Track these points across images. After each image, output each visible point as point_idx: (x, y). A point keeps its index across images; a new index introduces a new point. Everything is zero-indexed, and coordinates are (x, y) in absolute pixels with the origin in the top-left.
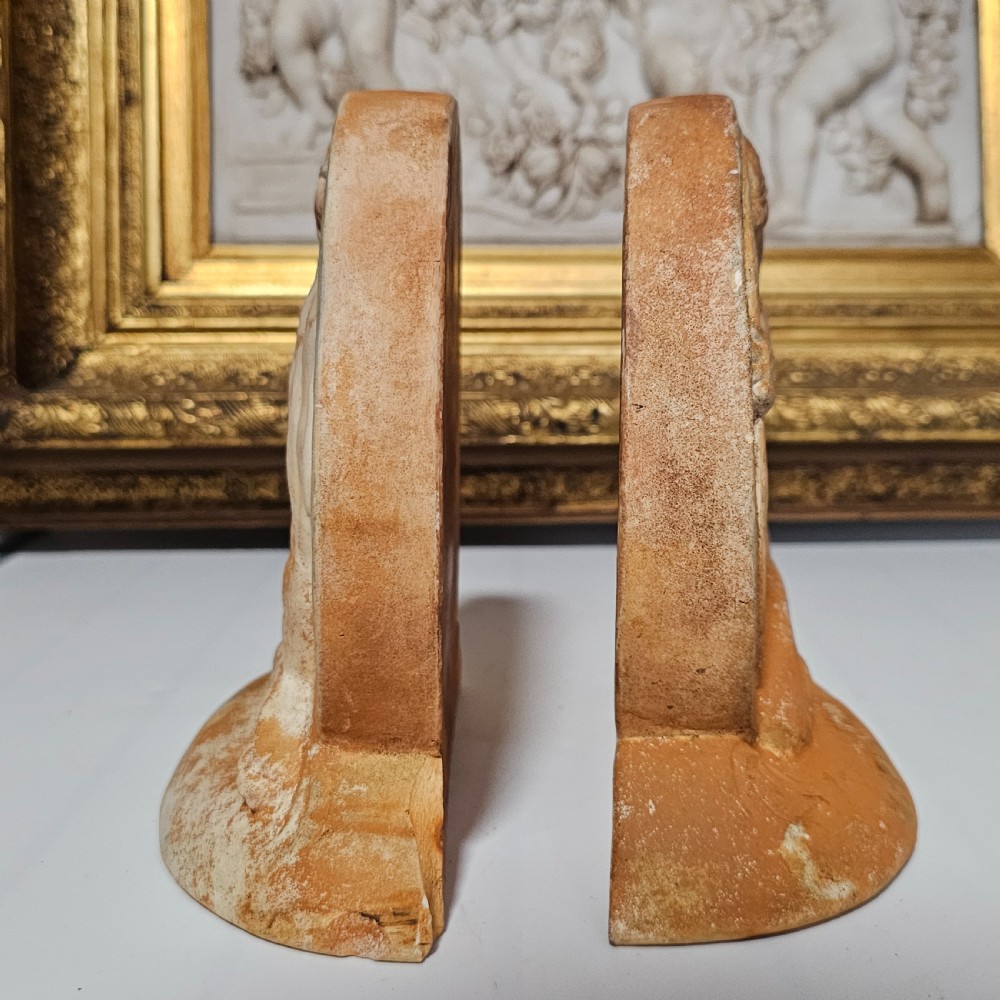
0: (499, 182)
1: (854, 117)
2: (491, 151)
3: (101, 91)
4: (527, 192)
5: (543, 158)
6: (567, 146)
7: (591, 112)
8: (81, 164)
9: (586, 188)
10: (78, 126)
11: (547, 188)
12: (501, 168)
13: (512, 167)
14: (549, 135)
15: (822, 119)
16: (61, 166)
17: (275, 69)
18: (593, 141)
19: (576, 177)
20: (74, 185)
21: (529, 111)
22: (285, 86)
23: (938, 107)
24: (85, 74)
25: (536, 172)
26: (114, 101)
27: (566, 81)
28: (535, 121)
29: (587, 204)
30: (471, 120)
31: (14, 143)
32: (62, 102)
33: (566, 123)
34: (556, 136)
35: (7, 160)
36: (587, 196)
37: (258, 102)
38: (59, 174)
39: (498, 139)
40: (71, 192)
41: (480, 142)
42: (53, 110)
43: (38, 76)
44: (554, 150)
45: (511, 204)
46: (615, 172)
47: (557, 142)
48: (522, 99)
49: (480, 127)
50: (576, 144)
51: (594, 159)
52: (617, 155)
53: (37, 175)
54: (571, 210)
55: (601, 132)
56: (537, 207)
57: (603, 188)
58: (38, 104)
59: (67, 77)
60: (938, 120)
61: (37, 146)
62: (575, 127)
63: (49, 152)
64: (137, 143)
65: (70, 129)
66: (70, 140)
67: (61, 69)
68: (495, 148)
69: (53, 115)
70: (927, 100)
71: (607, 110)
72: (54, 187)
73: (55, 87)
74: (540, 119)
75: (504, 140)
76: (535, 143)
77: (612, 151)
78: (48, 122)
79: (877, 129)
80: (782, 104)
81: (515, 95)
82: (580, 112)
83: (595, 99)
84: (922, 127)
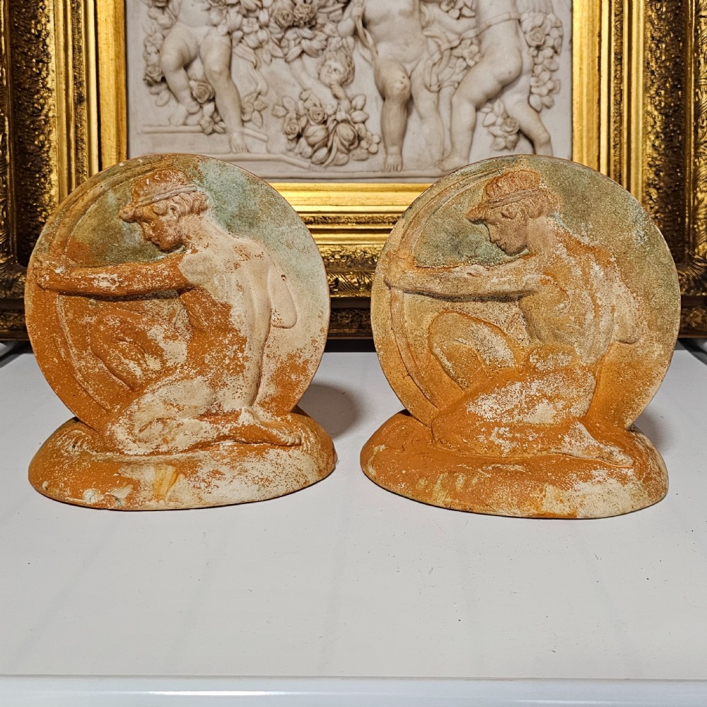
0: (293, 144)
1: (497, 105)
2: (288, 129)
3: (64, 92)
4: (309, 150)
5: (316, 132)
6: (331, 125)
8: (53, 137)
9: (341, 148)
10: (51, 114)
11: (318, 149)
12: (291, 137)
13: (299, 136)
14: (320, 118)
15: (478, 109)
16: (42, 138)
17: (164, 80)
18: (345, 121)
19: (336, 142)
20: (49, 147)
21: (308, 104)
22: (169, 88)
23: (546, 100)
24: (54, 84)
25: (312, 140)
26: (71, 100)
27: (330, 86)
28: (312, 109)
29: (342, 157)
30: (277, 107)
31: (14, 128)
32: (41, 101)
33: (330, 111)
34: (324, 118)
35: (9, 138)
36: (342, 152)
37: (154, 98)
38: (40, 141)
39: (291, 120)
40: (48, 151)
41: (281, 120)
42: (36, 105)
43: (27, 86)
44: (323, 126)
45: (299, 156)
46: (358, 138)
47: (325, 122)
48: (304, 96)
49: (281, 112)
50: (335, 122)
51: (345, 131)
52: (359, 129)
53: (28, 143)
54: (333, 160)
55: (350, 115)
56: (314, 159)
57: (351, 147)
58: (27, 102)
59: (44, 86)
60: (548, 107)
61: (28, 127)
62: (335, 113)
63: (35, 130)
64: (85, 124)
65: (46, 116)
66: (47, 122)
67: (41, 81)
68: (288, 124)
69: (36, 108)
70: (541, 96)
71: (354, 103)
72: (38, 149)
73: (38, 92)
74: (315, 108)
75: (295, 121)
76: (312, 122)
77: (357, 126)
78: (33, 112)
79: (510, 113)
80: (455, 99)
81: (301, 93)
82: (339, 104)
83: (347, 97)
84: (538, 112)
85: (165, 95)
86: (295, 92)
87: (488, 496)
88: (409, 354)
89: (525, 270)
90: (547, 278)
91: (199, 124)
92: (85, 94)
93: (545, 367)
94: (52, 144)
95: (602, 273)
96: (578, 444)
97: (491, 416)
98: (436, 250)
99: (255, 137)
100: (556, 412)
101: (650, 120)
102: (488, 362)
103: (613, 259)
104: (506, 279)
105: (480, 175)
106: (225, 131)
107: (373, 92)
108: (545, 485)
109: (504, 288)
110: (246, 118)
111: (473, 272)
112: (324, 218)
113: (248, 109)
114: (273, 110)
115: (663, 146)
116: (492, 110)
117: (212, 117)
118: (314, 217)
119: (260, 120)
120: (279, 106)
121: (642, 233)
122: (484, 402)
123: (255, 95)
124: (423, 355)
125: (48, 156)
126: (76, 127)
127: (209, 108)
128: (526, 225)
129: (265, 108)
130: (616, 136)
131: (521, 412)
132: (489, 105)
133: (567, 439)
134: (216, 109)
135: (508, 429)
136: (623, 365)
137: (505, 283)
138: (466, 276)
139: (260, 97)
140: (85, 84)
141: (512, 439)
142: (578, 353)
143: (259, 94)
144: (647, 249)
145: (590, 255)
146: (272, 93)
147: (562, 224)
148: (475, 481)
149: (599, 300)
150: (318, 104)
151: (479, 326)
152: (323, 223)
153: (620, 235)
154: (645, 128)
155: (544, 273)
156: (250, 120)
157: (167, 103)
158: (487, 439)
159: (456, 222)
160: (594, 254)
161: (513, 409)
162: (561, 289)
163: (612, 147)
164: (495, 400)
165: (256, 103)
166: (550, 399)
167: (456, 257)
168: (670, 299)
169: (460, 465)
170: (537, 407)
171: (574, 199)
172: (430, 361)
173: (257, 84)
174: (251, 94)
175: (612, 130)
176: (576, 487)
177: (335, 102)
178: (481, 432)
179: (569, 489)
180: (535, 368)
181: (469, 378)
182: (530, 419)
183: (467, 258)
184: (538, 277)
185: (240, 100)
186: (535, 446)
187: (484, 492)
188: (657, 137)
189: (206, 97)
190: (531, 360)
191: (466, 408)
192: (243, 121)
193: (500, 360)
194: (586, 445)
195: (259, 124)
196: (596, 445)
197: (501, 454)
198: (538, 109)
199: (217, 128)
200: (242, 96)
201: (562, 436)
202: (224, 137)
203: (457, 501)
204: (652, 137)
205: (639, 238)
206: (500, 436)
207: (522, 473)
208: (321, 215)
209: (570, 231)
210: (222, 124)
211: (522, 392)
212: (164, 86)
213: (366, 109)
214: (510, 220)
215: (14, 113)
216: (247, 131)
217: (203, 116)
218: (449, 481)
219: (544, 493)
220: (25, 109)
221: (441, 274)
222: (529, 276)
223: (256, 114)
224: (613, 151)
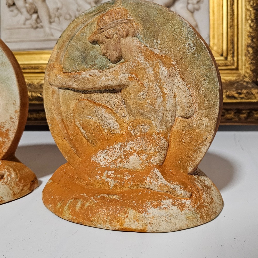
17: (14, 4)
21: (81, 12)
22: (17, 9)
27: (90, 3)
37: (11, 13)
41: (68, 21)
48: (79, 9)
49: (68, 17)
84: (192, 13)
85: (16, 11)
86: (74, 7)
87: (93, 215)
88: (63, 126)
89: (120, 71)
90: (132, 76)
91: (31, 24)
93: (135, 133)
95: (167, 72)
96: (155, 182)
97: (104, 164)
98: (74, 62)
99: (56, 29)
100: (142, 162)
101: (249, 13)
102: (106, 130)
103: (174, 63)
104: (109, 77)
105: (95, 13)
106: (42, 27)
108: (129, 209)
109: (109, 83)
110: (52, 20)
111: (92, 74)
114: (65, 16)
115: (255, 26)
119: (59, 21)
120: (68, 14)
121: (192, 45)
122: (101, 155)
123: (56, 10)
124: (72, 127)
128: (119, 43)
129: (61, 16)
130: (231, 22)
131: (121, 161)
133: (148, 179)
134: (38, 17)
135: (113, 172)
136: (184, 132)
137: (109, 80)
138: (88, 76)
139: (59, 11)
141: (115, 179)
142: (154, 124)
143: (58, 9)
144: (196, 55)
145: (159, 61)
146: (64, 9)
147: (143, 41)
148: (87, 205)
149: (165, 90)
151: (99, 108)
153: (178, 47)
154: (246, 17)
155: (130, 73)
156: (54, 22)
157: (16, 15)
158: (101, 178)
159: (83, 44)
160: (162, 59)
161: (116, 159)
162: (141, 83)
164: (106, 154)
165: (57, 13)
166: (138, 153)
167: (84, 66)
168: (212, 89)
169: (83, 194)
170: (130, 158)
171: (149, 25)
172: (76, 130)
173: (57, 4)
176: (149, 211)
178: (98, 173)
179: (143, 212)
180: (130, 134)
181: (96, 140)
182: (126, 166)
183: (90, 66)
184: (127, 75)
185: (49, 12)
186: (129, 183)
187: (91, 212)
188: (252, 21)
190: (129, 129)
191: (91, 159)
192: (50, 22)
193: (112, 129)
194: (159, 184)
195: (58, 23)
196: (165, 183)
197: (109, 188)
199: (39, 25)
200: (51, 9)
201: (146, 177)
202: (42, 30)
203: (75, 217)
204: (250, 22)
205: (190, 48)
206: (108, 176)
207: (117, 201)
209: (147, 46)
211: (121, 149)
214: (110, 40)
216: (53, 27)
218: (73, 204)
219: (127, 215)
221: (75, 76)
222: (122, 75)
223: (56, 19)
224: (229, 30)
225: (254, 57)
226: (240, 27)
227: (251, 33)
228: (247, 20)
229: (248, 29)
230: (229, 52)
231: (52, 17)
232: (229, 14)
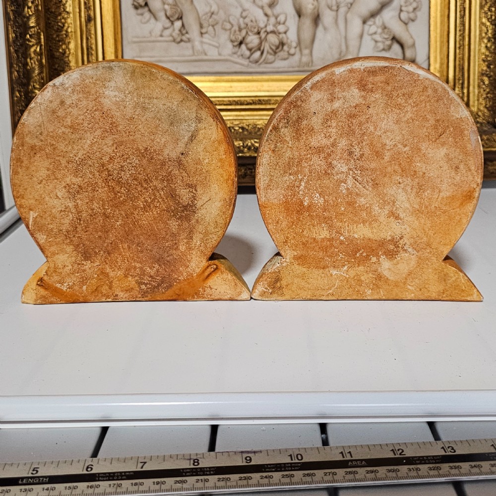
0: (236, 49)
1: (378, 20)
2: (233, 38)
3: (78, 14)
4: (248, 53)
5: (253, 40)
6: (263, 35)
7: (272, 20)
8: (72, 46)
9: (270, 51)
10: (69, 30)
11: (255, 52)
12: (236, 44)
13: (241, 43)
14: (256, 30)
15: (364, 22)
16: (64, 47)
17: (146, 4)
18: (273, 32)
19: (266, 47)
20: (69, 54)
21: (247, 20)
22: (150, 11)
23: (412, 15)
24: (71, 8)
25: (250, 46)
26: (83, 20)
27: (262, 8)
28: (250, 24)
29: (271, 58)
30: (225, 23)
31: (47, 40)
32: (63, 21)
33: (262, 25)
34: (258, 30)
35: (44, 47)
36: (271, 54)
37: (139, 17)
38: (63, 49)
39: (235, 32)
40: (68, 57)
41: (228, 32)
42: (60, 24)
43: (53, 10)
44: (257, 36)
45: (241, 57)
46: (282, 44)
47: (259, 33)
48: (244, 14)
49: (228, 26)
50: (266, 33)
51: (273, 39)
52: (283, 37)
53: (55, 51)
54: (265, 60)
55: (276, 28)
56: (251, 59)
57: (277, 51)
58: (54, 22)
59: (64, 10)
60: (413, 21)
61: (55, 39)
62: (266, 26)
63: (59, 41)
64: (93, 36)
65: (67, 31)
66: (67, 36)
67: (62, 7)
68: (233, 35)
69: (60, 26)
70: (408, 12)
71: (279, 19)
72: (62, 55)
73: (60, 14)
74: (252, 23)
75: (238, 32)
76: (250, 33)
77: (281, 36)
78: (58, 29)
79: (387, 25)
80: (349, 15)
81: (242, 13)
82: (268, 20)
83: (274, 15)
84: (406, 24)
85: (147, 15)
86: (237, 12)
91: (171, 35)
92: (93, 16)
94: (71, 52)
99: (210, 44)
101: (484, 29)
106: (189, 40)
107: (291, 11)
110: (204, 31)
112: (260, 100)
113: (205, 25)
114: (223, 24)
115: (493, 47)
116: (375, 23)
117: (180, 31)
118: (252, 100)
119: (214, 32)
120: (226, 22)
123: (209, 14)
125: (69, 60)
126: (87, 39)
127: (178, 24)
129: (217, 23)
130: (460, 40)
132: (372, 20)
134: (183, 25)
139: (214, 16)
140: (92, 8)
143: (213, 13)
146: (221, 13)
150: (254, 19)
152: (259, 104)
154: (480, 34)
156: (206, 33)
157: (148, 21)
163: (457, 48)
165: (210, 20)
173: (211, 7)
174: (207, 14)
175: (457, 36)
177: (265, 19)
185: (199, 18)
188: (489, 41)
189: (176, 16)
192: (202, 33)
195: (213, 35)
198: (406, 22)
199: (184, 38)
200: (200, 15)
202: (189, 45)
204: (486, 41)
208: (257, 99)
210: (187, 36)
212: (146, 9)
213: (287, 23)
215: (47, 30)
216: (205, 40)
217: (174, 30)
220: (53, 27)
223: (211, 28)
224: (458, 51)
225: (491, 90)
226: (472, 47)
227: (487, 56)
228: (481, 38)
229: (483, 50)
230: (457, 81)
231: (204, 25)
232: (458, 29)
